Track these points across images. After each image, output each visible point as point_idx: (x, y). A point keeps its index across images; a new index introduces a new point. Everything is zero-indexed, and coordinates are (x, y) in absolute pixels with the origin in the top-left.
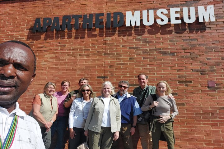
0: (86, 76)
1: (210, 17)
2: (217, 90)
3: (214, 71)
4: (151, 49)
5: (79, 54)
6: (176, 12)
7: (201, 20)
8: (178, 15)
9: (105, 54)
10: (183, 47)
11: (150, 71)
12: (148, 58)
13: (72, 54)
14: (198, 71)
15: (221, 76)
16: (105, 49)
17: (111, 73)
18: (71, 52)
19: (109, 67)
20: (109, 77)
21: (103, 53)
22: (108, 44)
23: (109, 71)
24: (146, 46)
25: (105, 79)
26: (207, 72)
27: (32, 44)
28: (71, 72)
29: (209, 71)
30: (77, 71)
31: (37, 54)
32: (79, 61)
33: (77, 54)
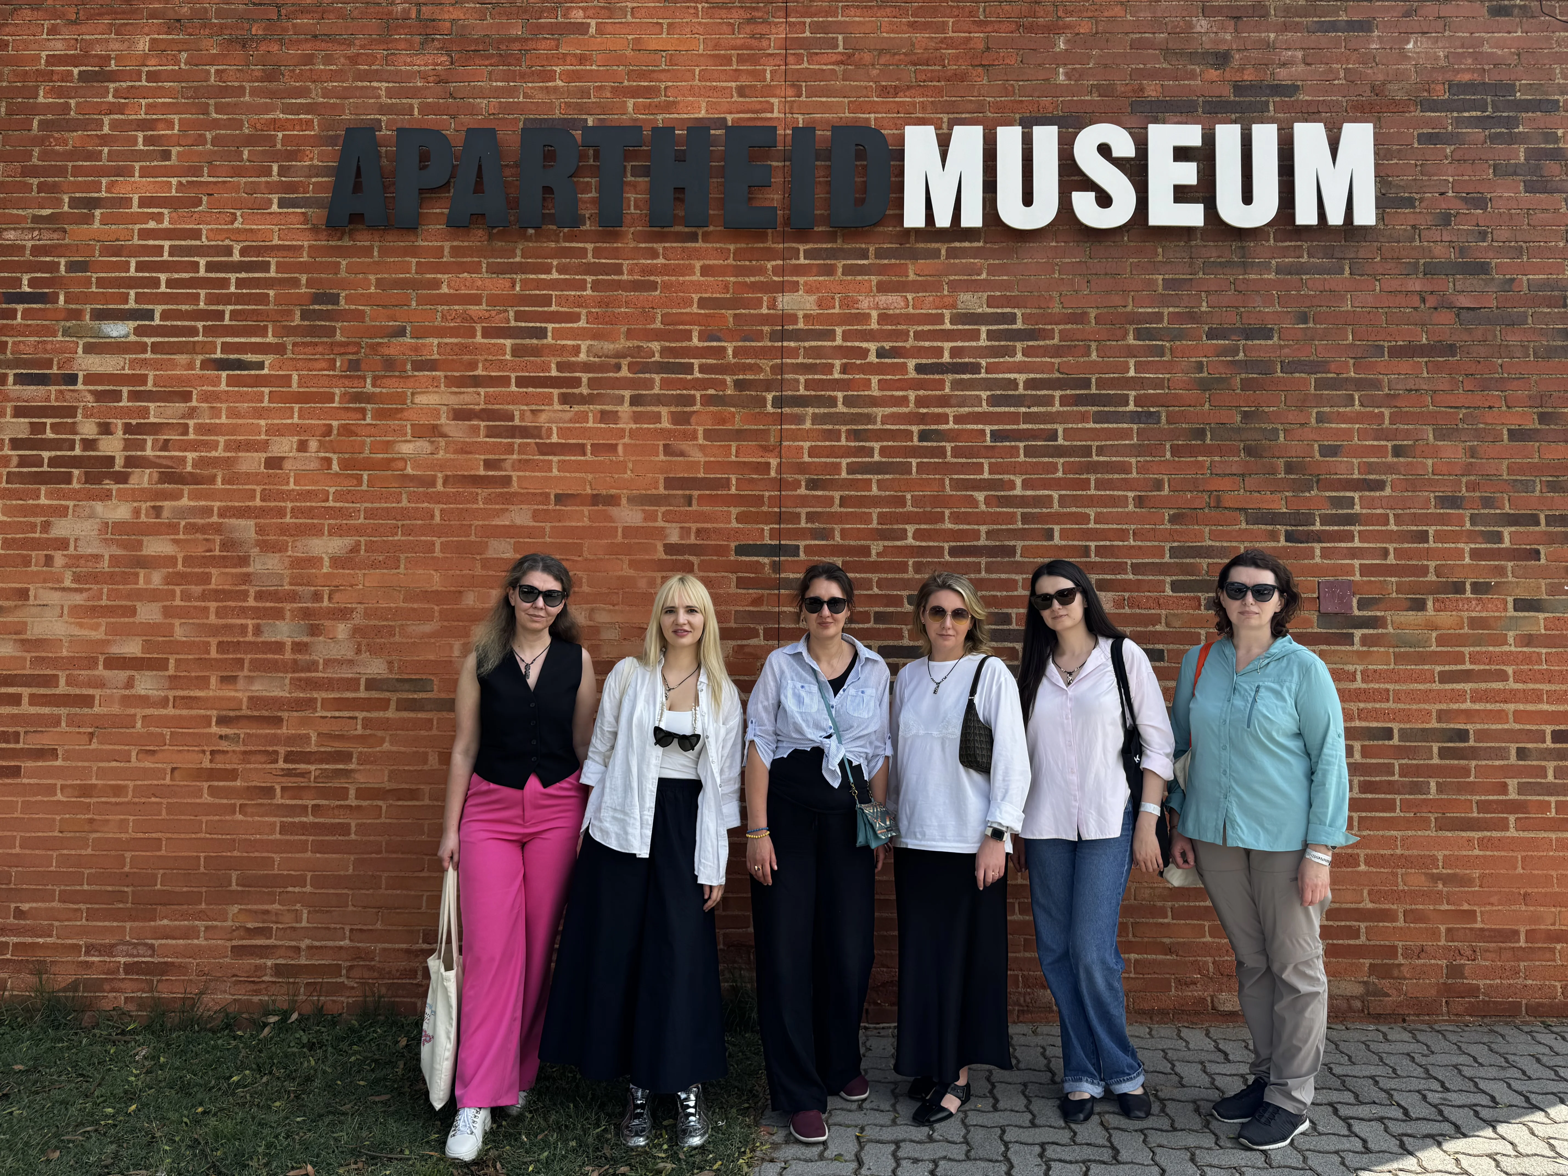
1: (1350, 198)
2: (1358, 633)
3: (1351, 520)
4: (1034, 380)
5: (627, 394)
8: (1188, 174)
9: (779, 402)
10: (1205, 375)
11: (1026, 518)
12: (1017, 435)
14: (1273, 518)
15: (1385, 554)
16: (780, 369)
17: (816, 525)
18: (580, 379)
19: (803, 483)
20: (806, 547)
21: (769, 397)
22: (798, 335)
23: (803, 511)
24: (1007, 359)
25: (782, 558)
26: (1318, 527)
27: (330, 307)
28: (586, 510)
29: (1326, 520)
30: (619, 505)
31: (365, 381)
32: (626, 440)
33: (617, 392)
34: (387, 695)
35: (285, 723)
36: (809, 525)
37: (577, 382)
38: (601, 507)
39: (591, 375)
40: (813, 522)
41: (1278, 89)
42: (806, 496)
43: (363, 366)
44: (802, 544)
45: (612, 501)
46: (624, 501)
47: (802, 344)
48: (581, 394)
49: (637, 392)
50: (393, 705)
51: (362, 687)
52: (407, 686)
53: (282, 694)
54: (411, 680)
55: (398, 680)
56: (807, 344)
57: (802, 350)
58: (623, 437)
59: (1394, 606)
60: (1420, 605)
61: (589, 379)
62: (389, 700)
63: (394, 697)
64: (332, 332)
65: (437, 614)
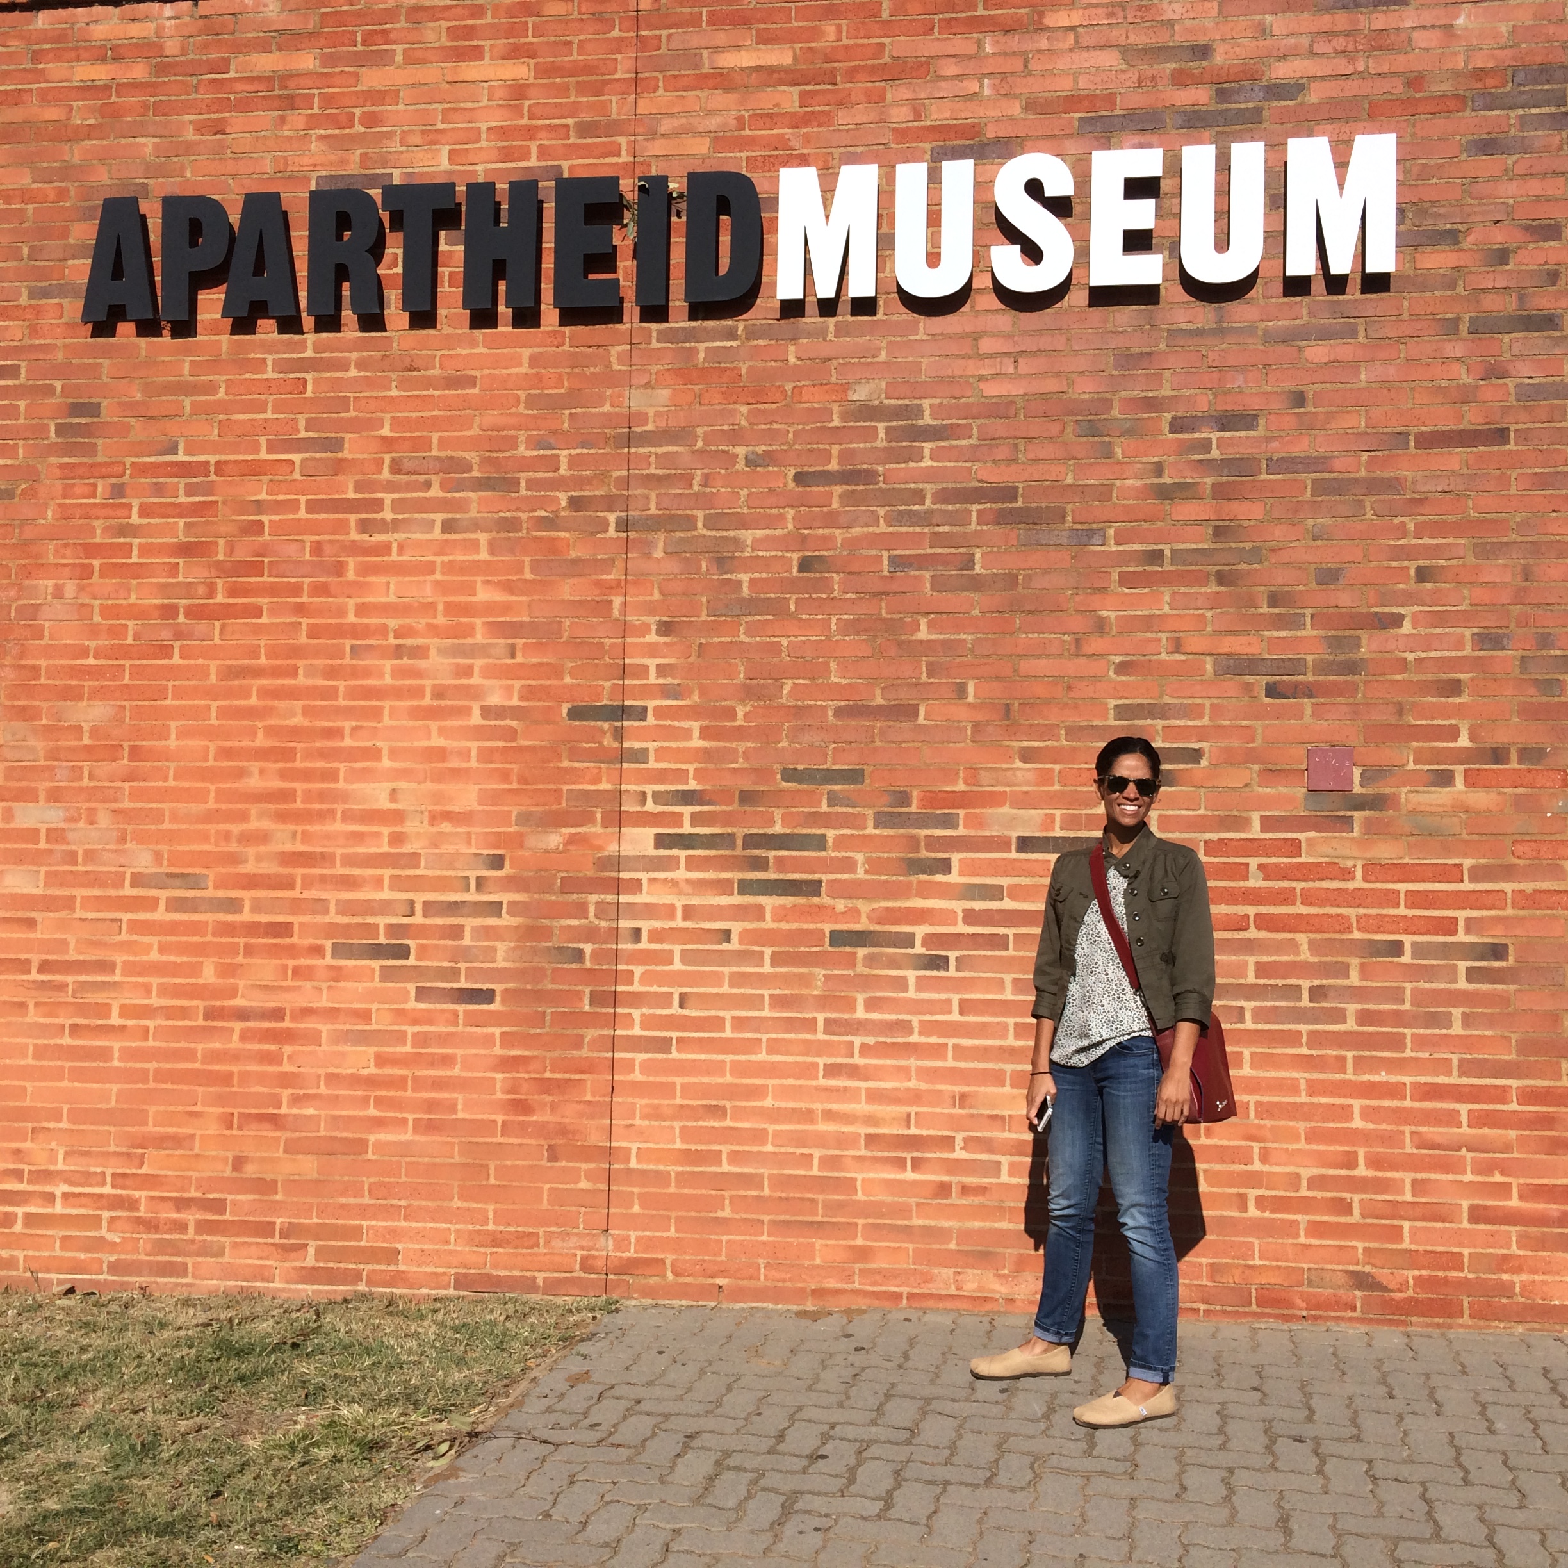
0: (495, 700)
2: (1359, 816)
3: (1355, 667)
4: (946, 491)
5: (439, 517)
9: (624, 525)
12: (922, 562)
13: (388, 515)
14: (1251, 666)
16: (627, 482)
17: (669, 681)
18: (382, 501)
19: (654, 628)
20: (656, 708)
21: (612, 518)
22: (646, 439)
23: (652, 663)
24: (912, 465)
25: (626, 723)
26: (1309, 678)
27: (88, 420)
28: (388, 665)
29: (1321, 667)
30: (427, 657)
31: (131, 511)
32: (438, 576)
33: (425, 515)
34: (153, 893)
35: (39, 927)
36: (661, 681)
37: (378, 505)
38: (405, 661)
39: (396, 496)
40: (665, 676)
41: (1276, 91)
42: (657, 644)
43: (128, 491)
44: (651, 704)
45: (420, 652)
46: (433, 652)
47: (653, 450)
48: (383, 520)
49: (450, 516)
50: (162, 905)
51: (127, 883)
52: (178, 882)
53: (35, 891)
54: (183, 875)
55: (169, 875)
56: (660, 450)
57: (653, 459)
58: (433, 572)
59: (1412, 779)
60: (1445, 779)
61: (393, 500)
62: (158, 899)
63: (163, 894)
64: (92, 450)
65: (212, 794)
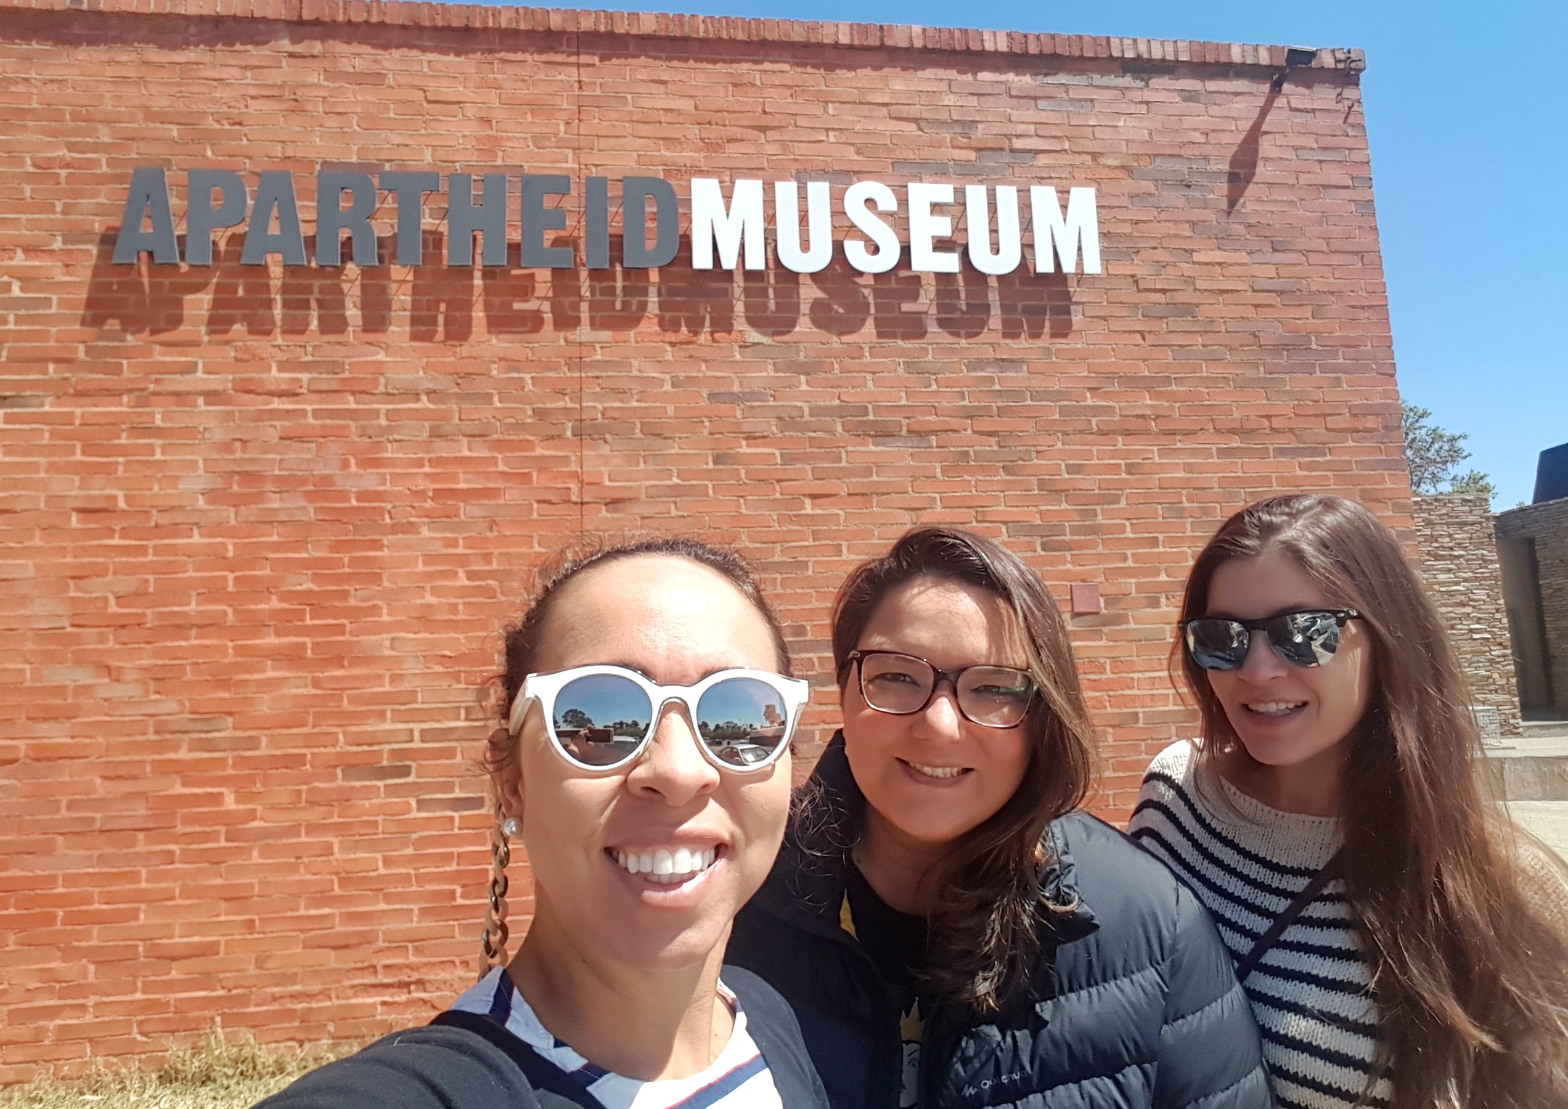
1: (1080, 249)
2: (1105, 629)
3: (1094, 530)
4: (819, 407)
5: (427, 424)
6: (937, 208)
7: (1044, 264)
8: (944, 227)
9: (579, 431)
10: (966, 403)
11: (816, 535)
13: (383, 422)
14: (1031, 530)
15: (1125, 558)
16: (579, 398)
18: (378, 410)
21: (569, 424)
22: (594, 366)
24: (793, 388)
26: (1068, 538)
28: (385, 539)
29: (1075, 530)
31: (154, 417)
34: (178, 736)
37: (375, 414)
38: (401, 536)
39: (390, 407)
42: (607, 519)
43: (152, 402)
45: (412, 529)
46: (423, 528)
47: (599, 374)
48: (380, 426)
49: (436, 423)
50: (185, 746)
51: (151, 729)
52: (199, 726)
56: (604, 375)
57: (600, 380)
58: (422, 466)
59: (1135, 604)
60: (1155, 603)
61: (388, 410)
62: (180, 741)
63: (186, 738)
64: (118, 368)
